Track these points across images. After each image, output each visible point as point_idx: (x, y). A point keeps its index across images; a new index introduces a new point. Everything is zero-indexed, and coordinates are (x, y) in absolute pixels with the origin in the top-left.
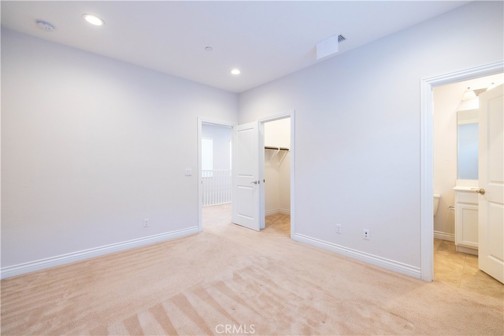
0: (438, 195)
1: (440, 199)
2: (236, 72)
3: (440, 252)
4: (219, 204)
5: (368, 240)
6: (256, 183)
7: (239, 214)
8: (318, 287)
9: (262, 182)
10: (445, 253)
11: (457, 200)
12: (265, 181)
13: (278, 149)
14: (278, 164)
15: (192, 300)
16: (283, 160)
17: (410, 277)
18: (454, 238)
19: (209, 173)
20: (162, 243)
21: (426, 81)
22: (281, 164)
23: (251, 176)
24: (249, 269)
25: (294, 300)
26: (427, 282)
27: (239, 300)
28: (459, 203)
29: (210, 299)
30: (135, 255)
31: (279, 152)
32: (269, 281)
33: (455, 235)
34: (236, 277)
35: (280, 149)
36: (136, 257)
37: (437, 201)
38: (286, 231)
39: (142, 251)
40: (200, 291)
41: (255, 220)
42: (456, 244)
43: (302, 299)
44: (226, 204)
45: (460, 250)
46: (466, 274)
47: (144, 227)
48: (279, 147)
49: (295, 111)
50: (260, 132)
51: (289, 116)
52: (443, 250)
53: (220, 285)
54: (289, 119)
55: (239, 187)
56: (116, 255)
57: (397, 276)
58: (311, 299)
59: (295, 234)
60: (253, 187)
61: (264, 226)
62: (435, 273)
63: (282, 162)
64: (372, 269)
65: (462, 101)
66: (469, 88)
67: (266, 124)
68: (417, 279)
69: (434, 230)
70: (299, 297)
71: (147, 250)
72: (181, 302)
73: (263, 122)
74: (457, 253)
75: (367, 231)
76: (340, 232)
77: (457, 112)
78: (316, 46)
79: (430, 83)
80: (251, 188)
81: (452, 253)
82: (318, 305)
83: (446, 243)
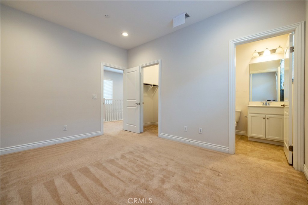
0: (240, 110)
1: (240, 112)
2: (125, 34)
3: (240, 141)
4: (116, 120)
5: (201, 134)
6: (138, 104)
7: (128, 124)
8: (172, 160)
9: (141, 103)
10: (243, 141)
11: (249, 112)
12: (144, 103)
13: (152, 85)
14: (153, 95)
15: (92, 170)
16: (155, 93)
17: (223, 152)
18: (247, 134)
19: (109, 101)
20: (75, 141)
21: (232, 42)
22: (154, 95)
23: (135, 100)
24: (131, 152)
25: (157, 166)
26: (232, 155)
27: (123, 168)
28: (250, 113)
29: (104, 169)
30: (56, 148)
31: (153, 87)
32: (143, 158)
33: (248, 132)
34: (123, 157)
35: (154, 85)
36: (57, 149)
37: (239, 114)
38: (156, 133)
39: (62, 146)
40: (98, 165)
41: (137, 127)
42: (248, 136)
43: (161, 166)
44: (120, 120)
45: (250, 139)
46: (252, 150)
47: (64, 131)
48: (153, 84)
49: (161, 60)
50: (140, 74)
51: (157, 64)
52: (242, 140)
53: (112, 161)
54: (158, 65)
55: (128, 107)
56: (43, 148)
57: (216, 153)
58: (167, 165)
59: (161, 134)
60: (136, 107)
61: (142, 130)
62: (236, 150)
63: (154, 94)
64: (203, 150)
65: (252, 58)
66: (255, 51)
67: (144, 68)
68: (227, 153)
69: (236, 130)
70: (160, 165)
71: (65, 145)
72: (85, 171)
73: (143, 67)
74: (248, 141)
75: (201, 128)
76: (186, 130)
77: (250, 65)
78: (173, 20)
79: (234, 43)
80: (135, 108)
81: (246, 141)
82: (170, 168)
83: (243, 136)
